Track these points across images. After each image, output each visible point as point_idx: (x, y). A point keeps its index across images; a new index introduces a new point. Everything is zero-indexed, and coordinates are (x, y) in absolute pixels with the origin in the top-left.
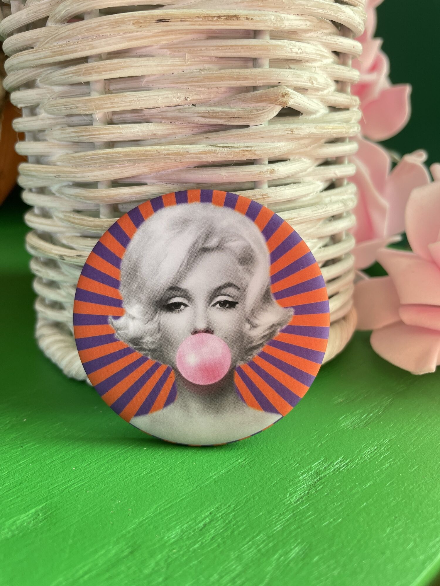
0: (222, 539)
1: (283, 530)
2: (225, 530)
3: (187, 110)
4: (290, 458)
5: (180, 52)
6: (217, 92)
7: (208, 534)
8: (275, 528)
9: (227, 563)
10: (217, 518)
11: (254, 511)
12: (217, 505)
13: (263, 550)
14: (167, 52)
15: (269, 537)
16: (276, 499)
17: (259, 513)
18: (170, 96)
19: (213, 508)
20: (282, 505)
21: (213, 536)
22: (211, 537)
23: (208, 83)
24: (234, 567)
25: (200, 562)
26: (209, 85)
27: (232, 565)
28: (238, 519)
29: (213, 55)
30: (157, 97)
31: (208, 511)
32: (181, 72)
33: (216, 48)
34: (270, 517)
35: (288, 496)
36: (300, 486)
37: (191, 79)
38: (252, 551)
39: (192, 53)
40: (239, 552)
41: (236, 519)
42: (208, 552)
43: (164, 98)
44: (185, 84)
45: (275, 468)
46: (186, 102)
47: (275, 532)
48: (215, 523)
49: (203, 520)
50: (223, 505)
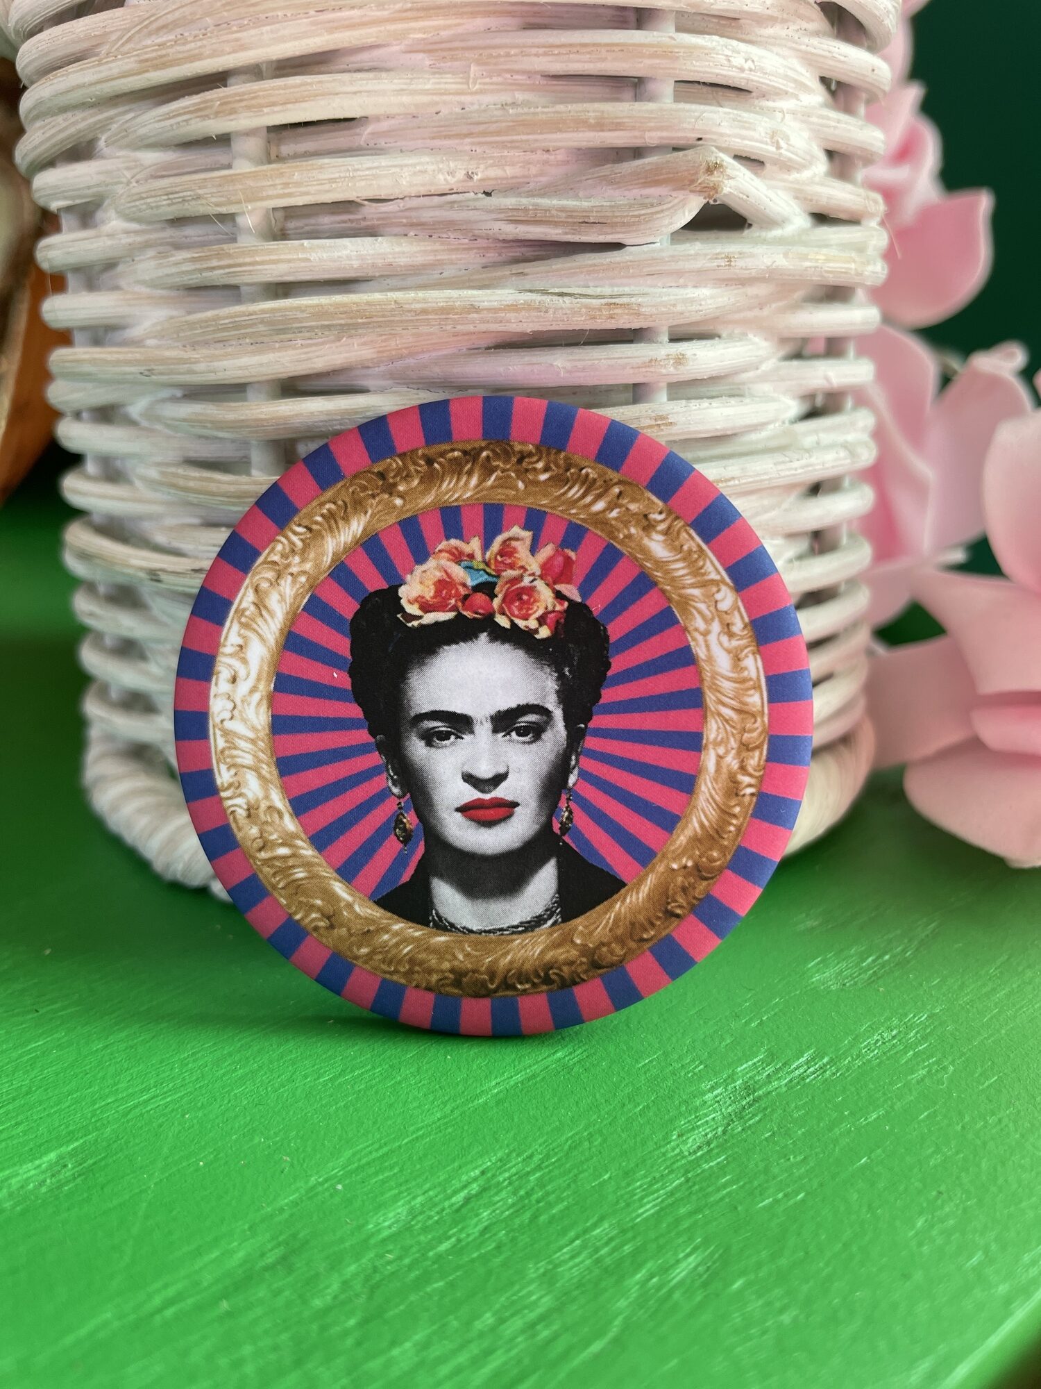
0: (507, 1234)
1: (658, 1216)
2: (518, 1211)
3: (471, 203)
4: (682, 1050)
5: (456, 60)
6: (546, 162)
7: (476, 1219)
8: (641, 1211)
9: (517, 1287)
10: (499, 1183)
11: (591, 1171)
12: (499, 1155)
13: (608, 1261)
14: (425, 60)
15: (623, 1232)
16: (644, 1143)
17: (600, 1176)
18: (430, 168)
19: (490, 1160)
20: (659, 1158)
21: (486, 1224)
22: (480, 1227)
23: (524, 137)
24: (534, 1298)
25: (452, 1285)
26: (527, 141)
27: (530, 1294)
28: (549, 1188)
29: (538, 68)
30: (398, 170)
31: (476, 1168)
32: (458, 110)
33: (544, 49)
34: (629, 1185)
35: (674, 1137)
36: (706, 1115)
37: (482, 128)
38: (583, 1262)
39: (486, 64)
40: (549, 1263)
41: (545, 1186)
42: (473, 1261)
43: (415, 173)
44: (468, 140)
45: (645, 1073)
46: (471, 184)
47: (639, 1220)
48: (493, 1196)
49: (465, 1187)
50: (514, 1155)
